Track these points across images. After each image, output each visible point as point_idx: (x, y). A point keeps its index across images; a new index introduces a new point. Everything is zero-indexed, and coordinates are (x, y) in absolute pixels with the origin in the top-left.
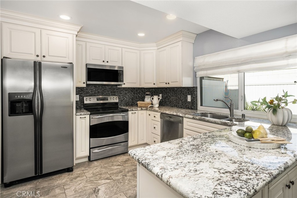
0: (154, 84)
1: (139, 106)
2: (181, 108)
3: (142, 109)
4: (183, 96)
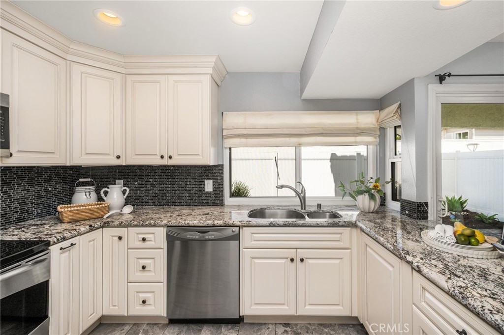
0: (118, 157)
3: (92, 229)
4: (193, 182)
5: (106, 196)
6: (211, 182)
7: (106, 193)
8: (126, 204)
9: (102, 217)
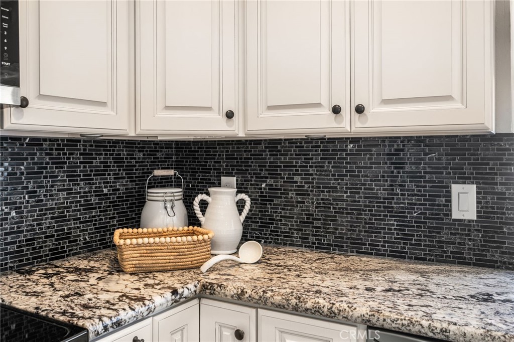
0: (230, 115)
1: (128, 266)
2: (399, 255)
3: (178, 299)
4: (413, 186)
5: (203, 211)
6: (473, 188)
7: (204, 205)
8: (245, 238)
9: (198, 267)
